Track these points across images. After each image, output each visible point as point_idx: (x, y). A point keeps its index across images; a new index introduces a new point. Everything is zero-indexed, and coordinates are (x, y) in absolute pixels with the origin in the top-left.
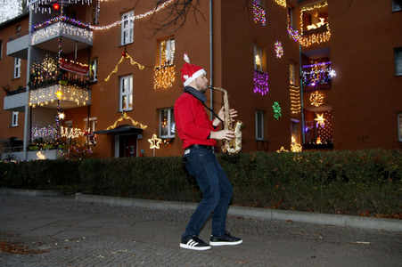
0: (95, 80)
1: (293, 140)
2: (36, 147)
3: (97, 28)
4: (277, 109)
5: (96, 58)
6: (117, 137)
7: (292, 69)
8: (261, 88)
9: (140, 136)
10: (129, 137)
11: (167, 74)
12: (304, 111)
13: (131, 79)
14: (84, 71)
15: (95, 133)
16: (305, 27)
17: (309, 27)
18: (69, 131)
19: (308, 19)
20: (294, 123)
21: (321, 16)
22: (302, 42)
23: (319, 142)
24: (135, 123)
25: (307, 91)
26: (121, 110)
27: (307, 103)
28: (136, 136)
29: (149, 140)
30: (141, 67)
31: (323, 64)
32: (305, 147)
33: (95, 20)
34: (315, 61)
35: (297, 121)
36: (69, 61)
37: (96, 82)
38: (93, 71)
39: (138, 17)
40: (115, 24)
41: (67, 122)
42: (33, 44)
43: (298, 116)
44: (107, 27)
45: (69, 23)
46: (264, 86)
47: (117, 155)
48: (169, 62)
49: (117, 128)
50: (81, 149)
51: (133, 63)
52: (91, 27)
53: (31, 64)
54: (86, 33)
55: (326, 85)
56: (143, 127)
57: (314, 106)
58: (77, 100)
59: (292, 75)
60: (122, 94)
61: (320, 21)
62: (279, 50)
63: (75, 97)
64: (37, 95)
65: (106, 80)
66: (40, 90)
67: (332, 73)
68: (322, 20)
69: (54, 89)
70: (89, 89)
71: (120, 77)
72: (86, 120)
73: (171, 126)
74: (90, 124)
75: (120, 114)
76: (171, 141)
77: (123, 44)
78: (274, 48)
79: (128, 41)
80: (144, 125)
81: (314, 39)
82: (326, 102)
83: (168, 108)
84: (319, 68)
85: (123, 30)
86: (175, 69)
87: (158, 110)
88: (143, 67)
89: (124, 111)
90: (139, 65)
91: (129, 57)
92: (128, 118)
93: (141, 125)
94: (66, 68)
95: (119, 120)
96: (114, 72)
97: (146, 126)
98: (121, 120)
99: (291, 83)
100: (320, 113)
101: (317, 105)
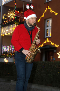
2: (4, 56)
9: (55, 51)
13: (51, 20)
24: (53, 44)
26: (46, 37)
28: (53, 51)
29: (58, 53)
30: (56, 14)
42: (3, 4)
47: (44, 60)
49: (43, 47)
51: (52, 11)
53: (3, 14)
56: (57, 46)
60: (47, 28)
64: (5, 30)
66: (6, 27)
69: (13, 27)
71: (45, 19)
75: (45, 39)
77: (47, 1)
80: (57, 45)
88: (57, 13)
89: (47, 38)
90: (55, 13)
91: (49, 8)
92: (49, 41)
93: (56, 45)
94: (18, 16)
95: (44, 42)
96: (42, 17)
97: (58, 46)
98: (45, 42)
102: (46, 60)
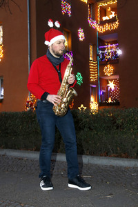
1: (92, 99)
4: (79, 78)
7: (91, 48)
12: (100, 79)
16: (101, 18)
17: (104, 18)
19: (104, 12)
20: (92, 88)
21: (112, 10)
22: (99, 29)
23: (110, 101)
25: (102, 64)
27: (102, 73)
31: (114, 45)
32: (100, 104)
34: (108, 43)
35: (95, 86)
43: (95, 83)
55: (115, 61)
57: (107, 75)
59: (91, 53)
62: (81, 35)
67: (120, 52)
68: (113, 13)
73: (1, 90)
76: (1, 101)
78: (78, 33)
81: (107, 27)
82: (115, 73)
84: (111, 48)
99: (91, 59)
100: (111, 80)
101: (109, 75)
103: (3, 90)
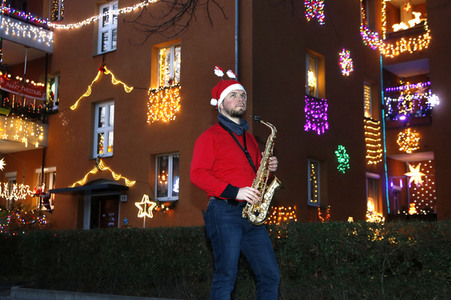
0: (55, 108)
1: (371, 205)
3: (59, 27)
4: (342, 157)
5: (57, 73)
6: (88, 198)
7: (367, 92)
8: (316, 123)
9: (123, 198)
10: (106, 199)
11: (168, 100)
12: (388, 160)
13: (112, 107)
14: (38, 93)
15: (52, 191)
16: (389, 27)
17: (396, 28)
18: (10, 188)
19: (395, 14)
20: (371, 180)
21: (415, 8)
22: (385, 50)
23: (413, 211)
24: (117, 177)
25: (392, 128)
26: (96, 156)
27: (393, 148)
28: (118, 197)
29: (137, 204)
30: (128, 89)
31: (419, 85)
32: (389, 217)
33: (56, 13)
34: (405, 80)
35: (376, 176)
36: (13, 77)
37: (57, 111)
38: (51, 93)
39: (125, 10)
40: (88, 21)
41: (8, 175)
43: (378, 169)
44: (77, 26)
45: (15, 18)
46: (321, 120)
47: (87, 226)
48: (170, 82)
49: (88, 184)
50: (28, 217)
51: (115, 81)
52: (50, 24)
54: (43, 34)
55: (422, 119)
56: (130, 183)
57: (404, 153)
58: (25, 140)
59: (367, 103)
60: (98, 130)
61: (413, 17)
62: (346, 63)
63: (22, 134)
65: (73, 108)
67: (434, 101)
68: (418, 15)
70: (45, 122)
71: (94, 104)
72: (39, 171)
73: (173, 182)
74: (45, 177)
75: (94, 162)
76: (173, 205)
77: (100, 52)
78: (338, 60)
79: (108, 48)
80: (131, 179)
81: (404, 46)
82: (423, 147)
83: (170, 153)
84: (413, 92)
85: (101, 30)
86: (181, 93)
87: (153, 156)
88: (132, 88)
89: (99, 158)
90: (125, 86)
91: (108, 72)
92: (106, 168)
93: (127, 180)
94: (8, 88)
95: (91, 172)
96: (85, 95)
97: (134, 182)
98: (94, 171)
99: (367, 115)
100: (415, 164)
101: (409, 151)
102: (94, 223)
103: (177, 181)
